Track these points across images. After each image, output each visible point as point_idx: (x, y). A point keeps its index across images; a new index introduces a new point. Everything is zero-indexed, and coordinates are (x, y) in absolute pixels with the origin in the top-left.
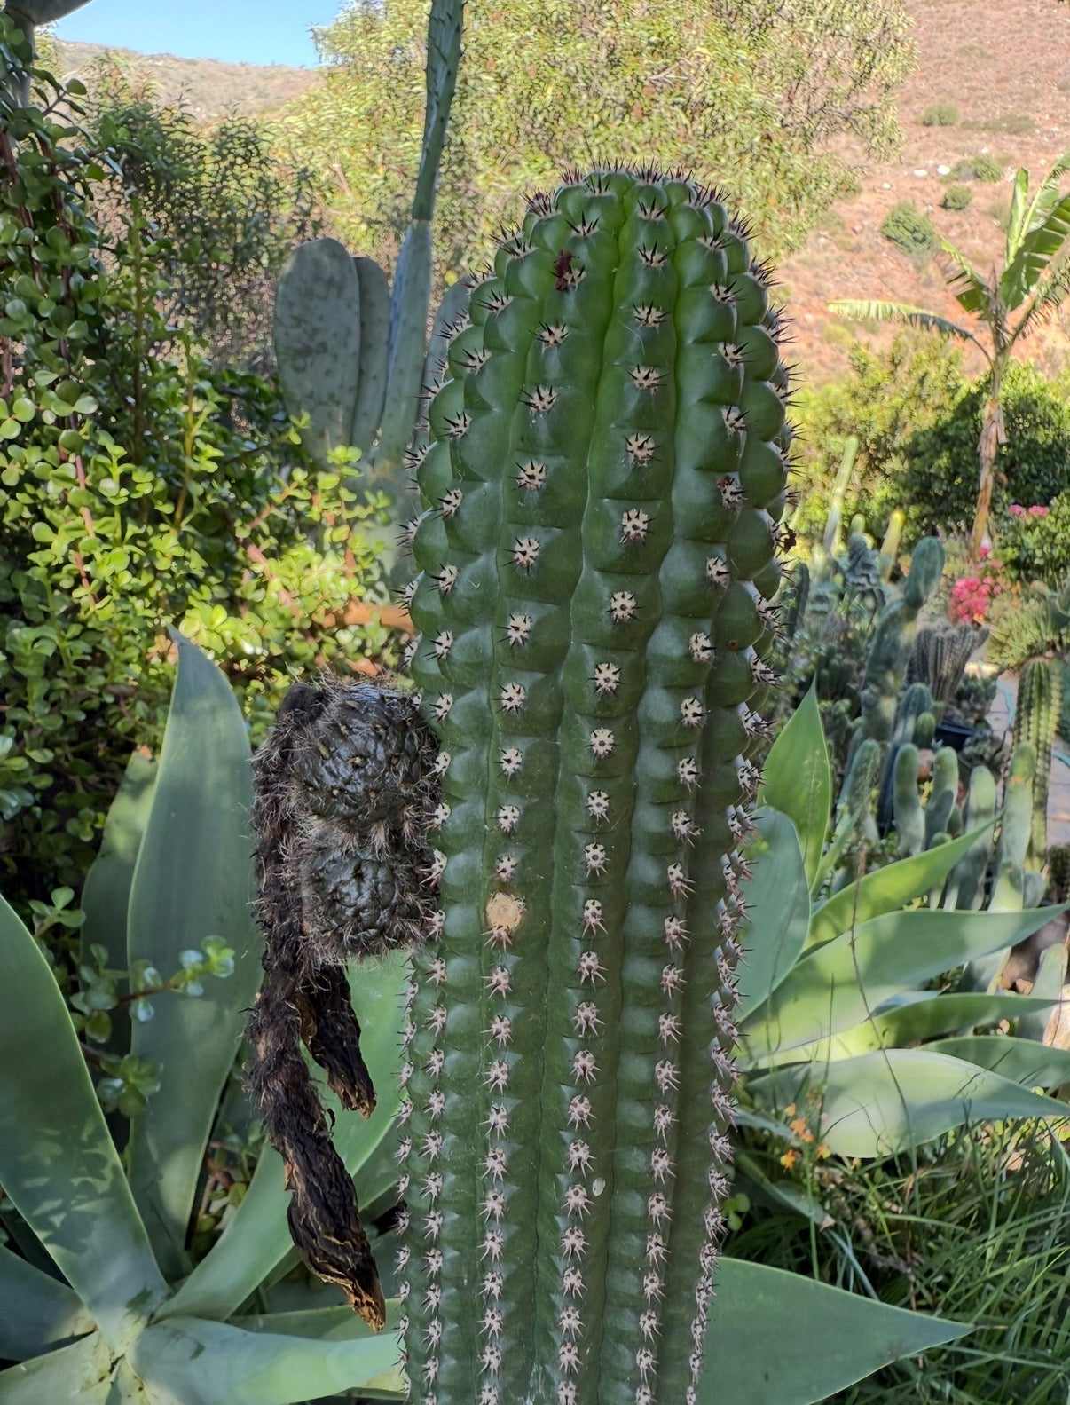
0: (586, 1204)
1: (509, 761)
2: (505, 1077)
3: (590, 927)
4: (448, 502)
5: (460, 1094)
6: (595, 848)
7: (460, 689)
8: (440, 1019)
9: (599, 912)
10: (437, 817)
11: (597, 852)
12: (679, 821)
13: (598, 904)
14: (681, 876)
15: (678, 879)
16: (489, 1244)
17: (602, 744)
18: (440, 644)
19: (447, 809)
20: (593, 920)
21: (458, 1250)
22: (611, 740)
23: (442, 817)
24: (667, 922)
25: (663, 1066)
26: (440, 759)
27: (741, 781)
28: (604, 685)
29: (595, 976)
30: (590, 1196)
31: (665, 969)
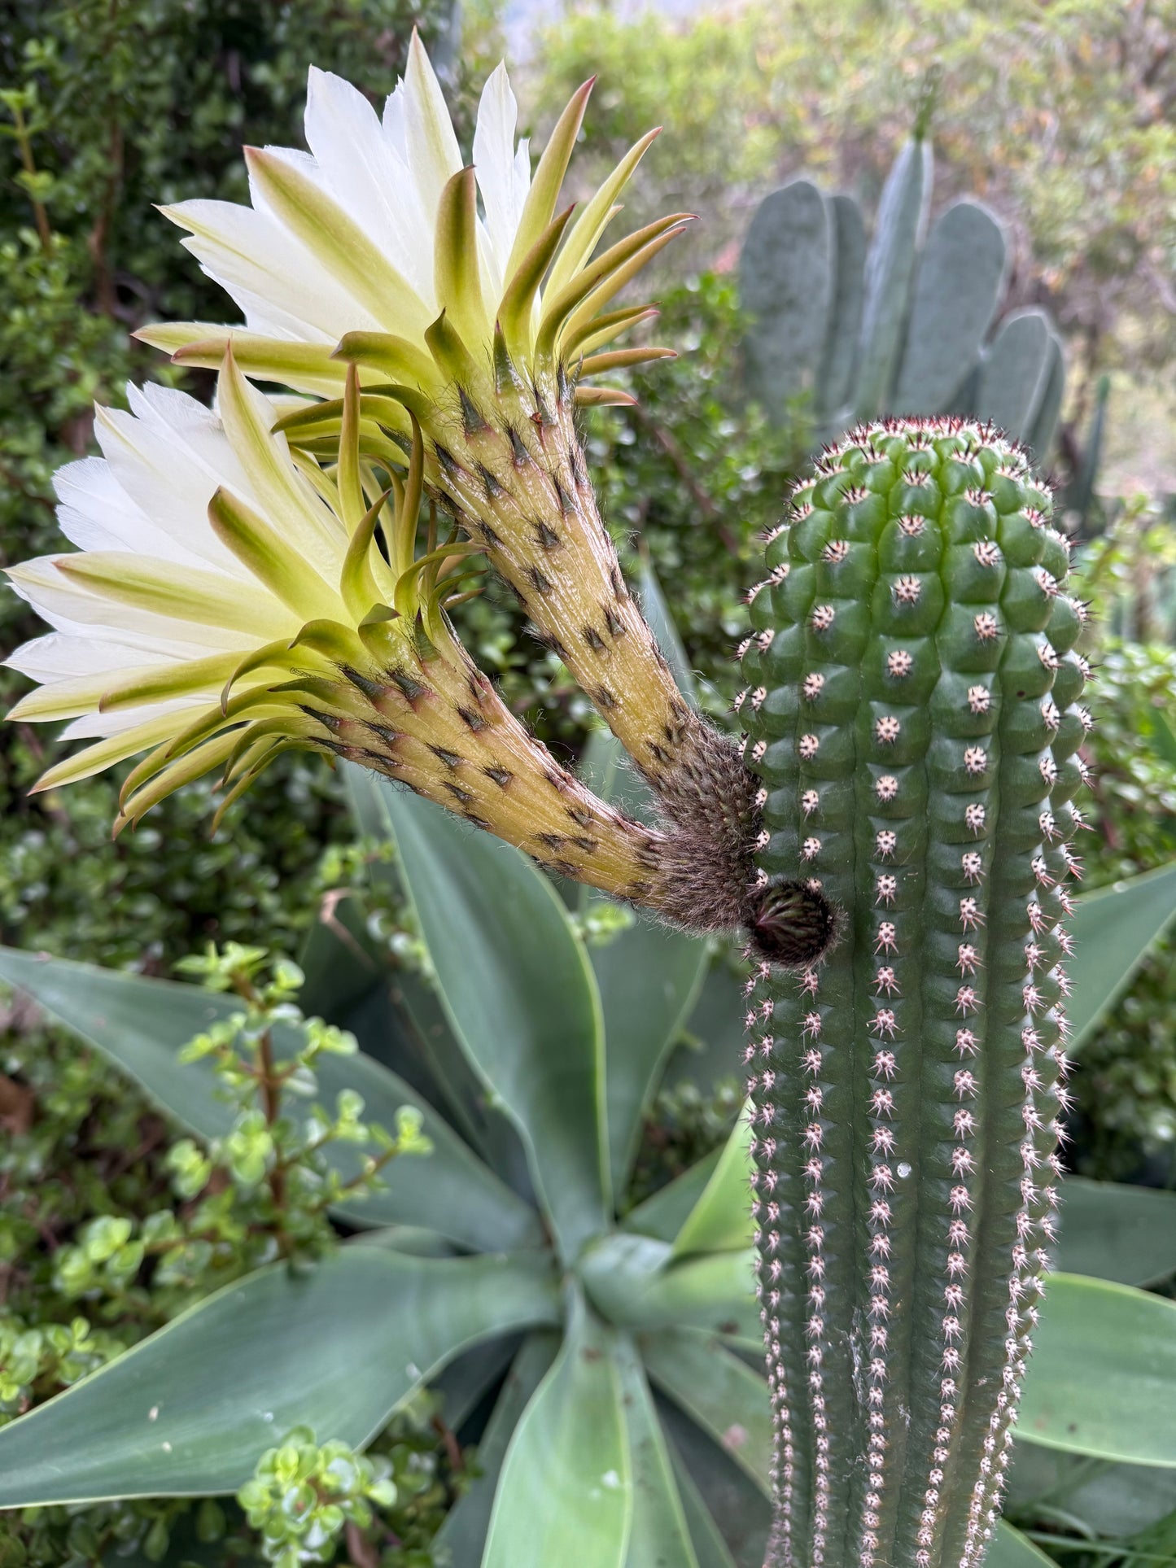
0: (891, 1182)
1: (808, 801)
2: (819, 1063)
3: (884, 946)
4: (776, 574)
5: (787, 1074)
6: (887, 878)
7: (772, 738)
8: (768, 1009)
9: (892, 934)
10: (759, 841)
11: (888, 882)
12: (969, 861)
13: (892, 926)
14: (974, 909)
15: (970, 912)
16: (811, 1201)
17: (886, 789)
18: (755, 697)
19: (768, 836)
20: (887, 940)
21: (791, 1204)
22: (895, 786)
23: (763, 842)
24: (961, 948)
25: (962, 1075)
26: (759, 795)
27: (1042, 825)
28: (885, 735)
29: (891, 988)
30: (895, 1175)
31: (961, 989)
